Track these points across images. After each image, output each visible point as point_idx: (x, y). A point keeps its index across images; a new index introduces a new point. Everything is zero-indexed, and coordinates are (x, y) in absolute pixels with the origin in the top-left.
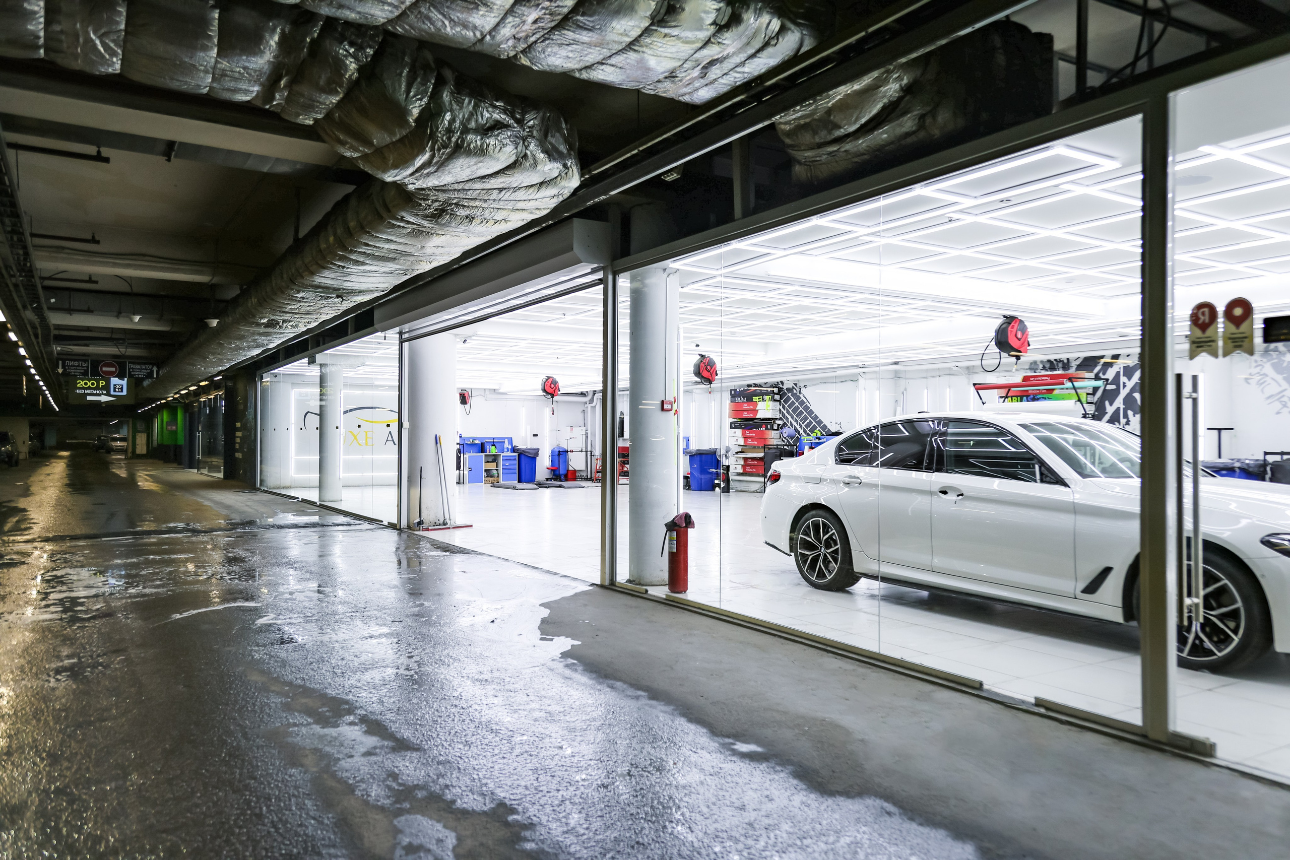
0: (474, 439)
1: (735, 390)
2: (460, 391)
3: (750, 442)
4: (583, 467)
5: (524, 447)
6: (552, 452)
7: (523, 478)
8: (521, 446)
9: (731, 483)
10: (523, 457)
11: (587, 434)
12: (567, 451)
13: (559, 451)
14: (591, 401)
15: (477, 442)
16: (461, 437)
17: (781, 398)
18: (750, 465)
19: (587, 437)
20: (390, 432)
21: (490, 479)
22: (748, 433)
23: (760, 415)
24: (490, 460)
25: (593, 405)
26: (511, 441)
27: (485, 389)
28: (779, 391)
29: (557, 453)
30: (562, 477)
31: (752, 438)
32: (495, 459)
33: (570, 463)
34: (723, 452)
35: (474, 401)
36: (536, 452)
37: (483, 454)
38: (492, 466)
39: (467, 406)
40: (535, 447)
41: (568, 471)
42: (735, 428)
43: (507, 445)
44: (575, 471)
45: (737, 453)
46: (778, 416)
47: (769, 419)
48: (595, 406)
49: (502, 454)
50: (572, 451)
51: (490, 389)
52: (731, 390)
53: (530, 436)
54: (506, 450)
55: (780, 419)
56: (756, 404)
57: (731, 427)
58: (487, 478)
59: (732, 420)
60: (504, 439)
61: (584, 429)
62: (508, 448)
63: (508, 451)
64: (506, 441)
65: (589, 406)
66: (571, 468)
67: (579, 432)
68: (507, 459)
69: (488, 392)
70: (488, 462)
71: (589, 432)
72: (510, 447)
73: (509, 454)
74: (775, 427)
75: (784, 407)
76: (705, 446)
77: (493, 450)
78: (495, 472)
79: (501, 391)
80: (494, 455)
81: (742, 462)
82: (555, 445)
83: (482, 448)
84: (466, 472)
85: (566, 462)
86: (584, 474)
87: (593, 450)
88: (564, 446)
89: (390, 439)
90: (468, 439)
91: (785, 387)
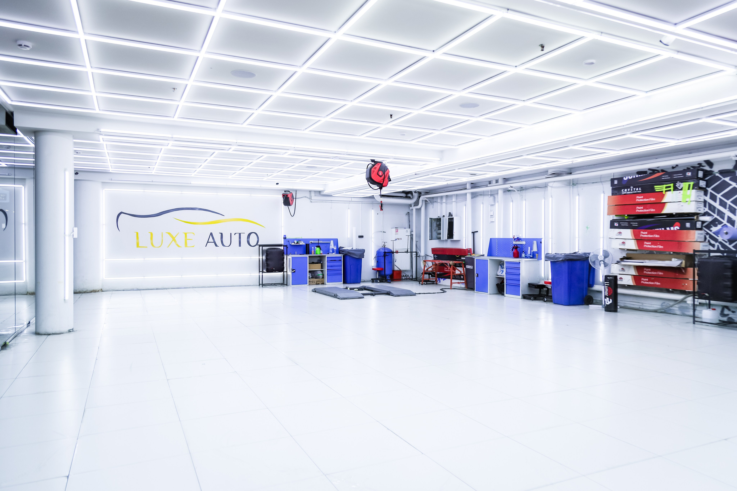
0: (299, 240)
1: (620, 179)
2: (284, 192)
3: (648, 245)
4: (408, 268)
5: (350, 248)
6: (378, 253)
7: (348, 279)
8: (347, 246)
9: (620, 299)
10: (348, 259)
11: (412, 235)
12: (393, 253)
13: (385, 253)
14: (417, 203)
15: (302, 243)
16: (285, 238)
17: (708, 185)
18: (646, 276)
19: (412, 239)
20: (211, 234)
21: (315, 280)
22: (644, 234)
23: (667, 210)
24: (316, 260)
25: (418, 207)
26: (336, 242)
27: (310, 191)
28: (705, 175)
29: (382, 254)
30: (388, 278)
31: (653, 241)
32: (320, 260)
33: (396, 263)
34: (601, 257)
35: (300, 203)
36: (362, 253)
37: (307, 256)
38: (317, 267)
39: (292, 208)
40: (360, 248)
41: (393, 271)
42: (620, 227)
43: (332, 246)
44: (400, 272)
45: (622, 259)
46: (703, 210)
47: (688, 214)
48: (420, 209)
49: (327, 256)
50: (397, 252)
51: (315, 192)
52: (612, 180)
53: (355, 237)
54: (331, 251)
55: (706, 214)
56: (661, 194)
57: (612, 226)
58: (312, 280)
59: (613, 217)
60: (330, 240)
61: (409, 230)
62: (333, 250)
63: (333, 252)
64: (332, 242)
65: (414, 208)
66: (396, 269)
67: (404, 233)
68: (332, 260)
69: (313, 194)
70: (313, 263)
71: (414, 233)
72: (335, 248)
73: (334, 255)
74: (699, 225)
75: (713, 197)
76: (568, 250)
77: (318, 251)
78: (320, 274)
79: (325, 192)
80: (319, 256)
81: (633, 272)
82: (381, 245)
83: (307, 249)
84: (290, 273)
85: (392, 262)
86: (409, 274)
87: (418, 251)
88: (390, 246)
89: (211, 240)
90: (293, 240)
91: (716, 169)
